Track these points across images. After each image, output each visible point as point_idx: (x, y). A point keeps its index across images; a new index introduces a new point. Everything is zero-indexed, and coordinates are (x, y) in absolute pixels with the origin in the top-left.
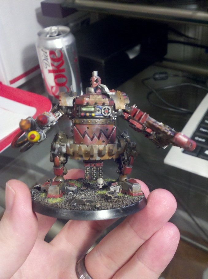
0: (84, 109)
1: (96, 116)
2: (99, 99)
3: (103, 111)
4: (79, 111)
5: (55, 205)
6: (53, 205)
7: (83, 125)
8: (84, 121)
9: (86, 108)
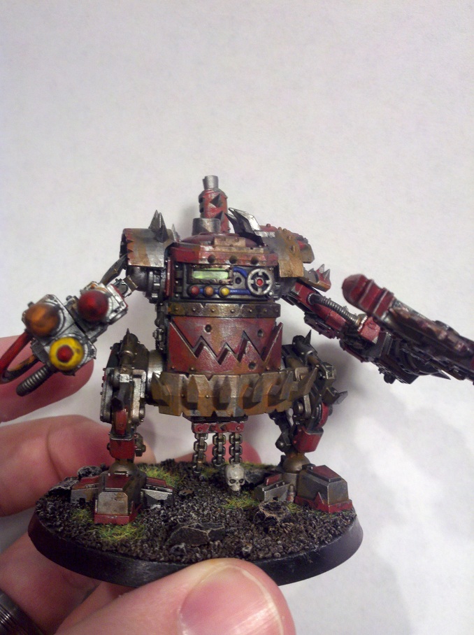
0: (199, 275)
1: (231, 294)
2: (240, 248)
3: (250, 281)
4: (185, 279)
5: (124, 548)
6: (116, 547)
7: (194, 320)
8: (198, 308)
9: (205, 272)
